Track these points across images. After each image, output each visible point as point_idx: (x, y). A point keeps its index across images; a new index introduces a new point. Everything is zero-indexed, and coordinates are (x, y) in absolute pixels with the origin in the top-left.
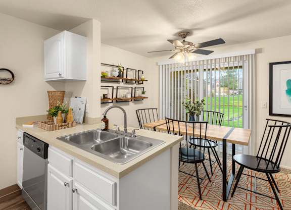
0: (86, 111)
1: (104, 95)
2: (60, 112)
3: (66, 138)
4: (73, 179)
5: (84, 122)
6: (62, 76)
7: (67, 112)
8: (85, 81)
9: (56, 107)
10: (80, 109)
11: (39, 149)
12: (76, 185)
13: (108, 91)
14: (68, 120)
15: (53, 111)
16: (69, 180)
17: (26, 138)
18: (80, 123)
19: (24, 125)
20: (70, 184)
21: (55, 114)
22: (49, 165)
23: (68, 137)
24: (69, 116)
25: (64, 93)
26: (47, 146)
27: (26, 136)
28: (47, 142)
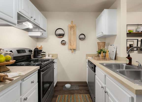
0: (117, 53)
1: (130, 45)
2: (102, 52)
3: (104, 64)
4: (106, 86)
5: (115, 59)
6: (103, 33)
7: (106, 52)
8: (116, 35)
9: (101, 50)
10: (113, 52)
11: (92, 67)
12: (107, 90)
13: (134, 43)
14: (106, 57)
15: (99, 51)
16: (104, 85)
17: (89, 63)
18: (113, 59)
19: (88, 57)
20: (104, 88)
21: (100, 53)
22: (96, 76)
23: (105, 64)
24: (106, 54)
25: (105, 44)
26: (95, 66)
27: (89, 61)
28: (95, 65)
